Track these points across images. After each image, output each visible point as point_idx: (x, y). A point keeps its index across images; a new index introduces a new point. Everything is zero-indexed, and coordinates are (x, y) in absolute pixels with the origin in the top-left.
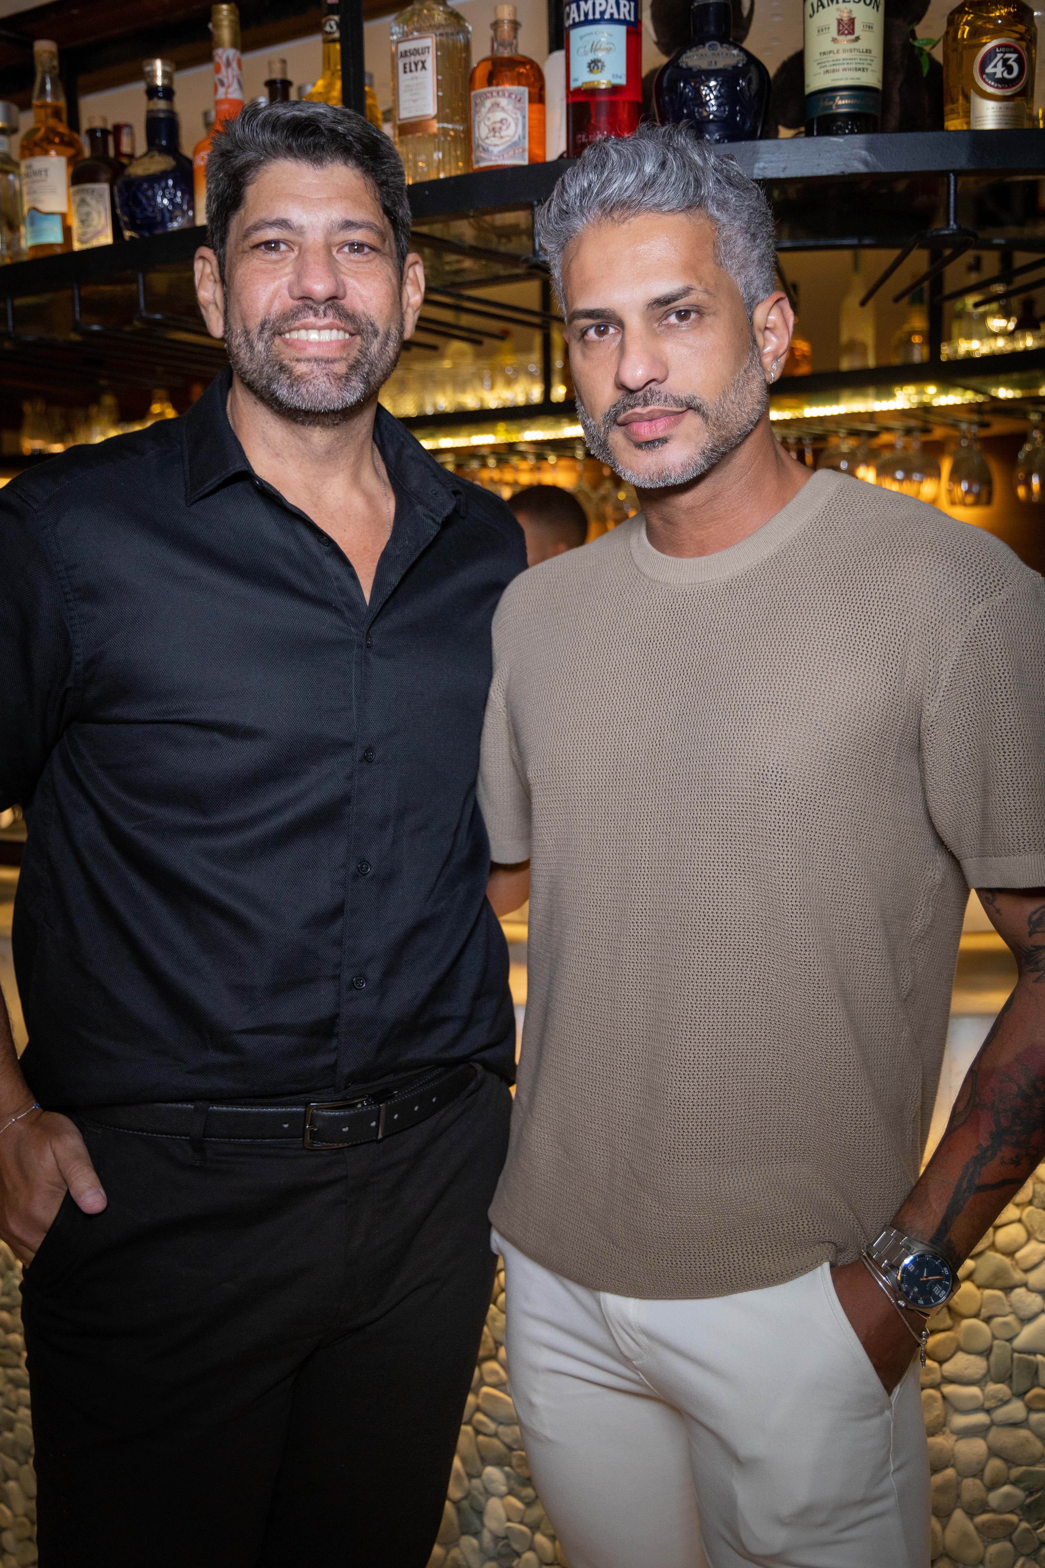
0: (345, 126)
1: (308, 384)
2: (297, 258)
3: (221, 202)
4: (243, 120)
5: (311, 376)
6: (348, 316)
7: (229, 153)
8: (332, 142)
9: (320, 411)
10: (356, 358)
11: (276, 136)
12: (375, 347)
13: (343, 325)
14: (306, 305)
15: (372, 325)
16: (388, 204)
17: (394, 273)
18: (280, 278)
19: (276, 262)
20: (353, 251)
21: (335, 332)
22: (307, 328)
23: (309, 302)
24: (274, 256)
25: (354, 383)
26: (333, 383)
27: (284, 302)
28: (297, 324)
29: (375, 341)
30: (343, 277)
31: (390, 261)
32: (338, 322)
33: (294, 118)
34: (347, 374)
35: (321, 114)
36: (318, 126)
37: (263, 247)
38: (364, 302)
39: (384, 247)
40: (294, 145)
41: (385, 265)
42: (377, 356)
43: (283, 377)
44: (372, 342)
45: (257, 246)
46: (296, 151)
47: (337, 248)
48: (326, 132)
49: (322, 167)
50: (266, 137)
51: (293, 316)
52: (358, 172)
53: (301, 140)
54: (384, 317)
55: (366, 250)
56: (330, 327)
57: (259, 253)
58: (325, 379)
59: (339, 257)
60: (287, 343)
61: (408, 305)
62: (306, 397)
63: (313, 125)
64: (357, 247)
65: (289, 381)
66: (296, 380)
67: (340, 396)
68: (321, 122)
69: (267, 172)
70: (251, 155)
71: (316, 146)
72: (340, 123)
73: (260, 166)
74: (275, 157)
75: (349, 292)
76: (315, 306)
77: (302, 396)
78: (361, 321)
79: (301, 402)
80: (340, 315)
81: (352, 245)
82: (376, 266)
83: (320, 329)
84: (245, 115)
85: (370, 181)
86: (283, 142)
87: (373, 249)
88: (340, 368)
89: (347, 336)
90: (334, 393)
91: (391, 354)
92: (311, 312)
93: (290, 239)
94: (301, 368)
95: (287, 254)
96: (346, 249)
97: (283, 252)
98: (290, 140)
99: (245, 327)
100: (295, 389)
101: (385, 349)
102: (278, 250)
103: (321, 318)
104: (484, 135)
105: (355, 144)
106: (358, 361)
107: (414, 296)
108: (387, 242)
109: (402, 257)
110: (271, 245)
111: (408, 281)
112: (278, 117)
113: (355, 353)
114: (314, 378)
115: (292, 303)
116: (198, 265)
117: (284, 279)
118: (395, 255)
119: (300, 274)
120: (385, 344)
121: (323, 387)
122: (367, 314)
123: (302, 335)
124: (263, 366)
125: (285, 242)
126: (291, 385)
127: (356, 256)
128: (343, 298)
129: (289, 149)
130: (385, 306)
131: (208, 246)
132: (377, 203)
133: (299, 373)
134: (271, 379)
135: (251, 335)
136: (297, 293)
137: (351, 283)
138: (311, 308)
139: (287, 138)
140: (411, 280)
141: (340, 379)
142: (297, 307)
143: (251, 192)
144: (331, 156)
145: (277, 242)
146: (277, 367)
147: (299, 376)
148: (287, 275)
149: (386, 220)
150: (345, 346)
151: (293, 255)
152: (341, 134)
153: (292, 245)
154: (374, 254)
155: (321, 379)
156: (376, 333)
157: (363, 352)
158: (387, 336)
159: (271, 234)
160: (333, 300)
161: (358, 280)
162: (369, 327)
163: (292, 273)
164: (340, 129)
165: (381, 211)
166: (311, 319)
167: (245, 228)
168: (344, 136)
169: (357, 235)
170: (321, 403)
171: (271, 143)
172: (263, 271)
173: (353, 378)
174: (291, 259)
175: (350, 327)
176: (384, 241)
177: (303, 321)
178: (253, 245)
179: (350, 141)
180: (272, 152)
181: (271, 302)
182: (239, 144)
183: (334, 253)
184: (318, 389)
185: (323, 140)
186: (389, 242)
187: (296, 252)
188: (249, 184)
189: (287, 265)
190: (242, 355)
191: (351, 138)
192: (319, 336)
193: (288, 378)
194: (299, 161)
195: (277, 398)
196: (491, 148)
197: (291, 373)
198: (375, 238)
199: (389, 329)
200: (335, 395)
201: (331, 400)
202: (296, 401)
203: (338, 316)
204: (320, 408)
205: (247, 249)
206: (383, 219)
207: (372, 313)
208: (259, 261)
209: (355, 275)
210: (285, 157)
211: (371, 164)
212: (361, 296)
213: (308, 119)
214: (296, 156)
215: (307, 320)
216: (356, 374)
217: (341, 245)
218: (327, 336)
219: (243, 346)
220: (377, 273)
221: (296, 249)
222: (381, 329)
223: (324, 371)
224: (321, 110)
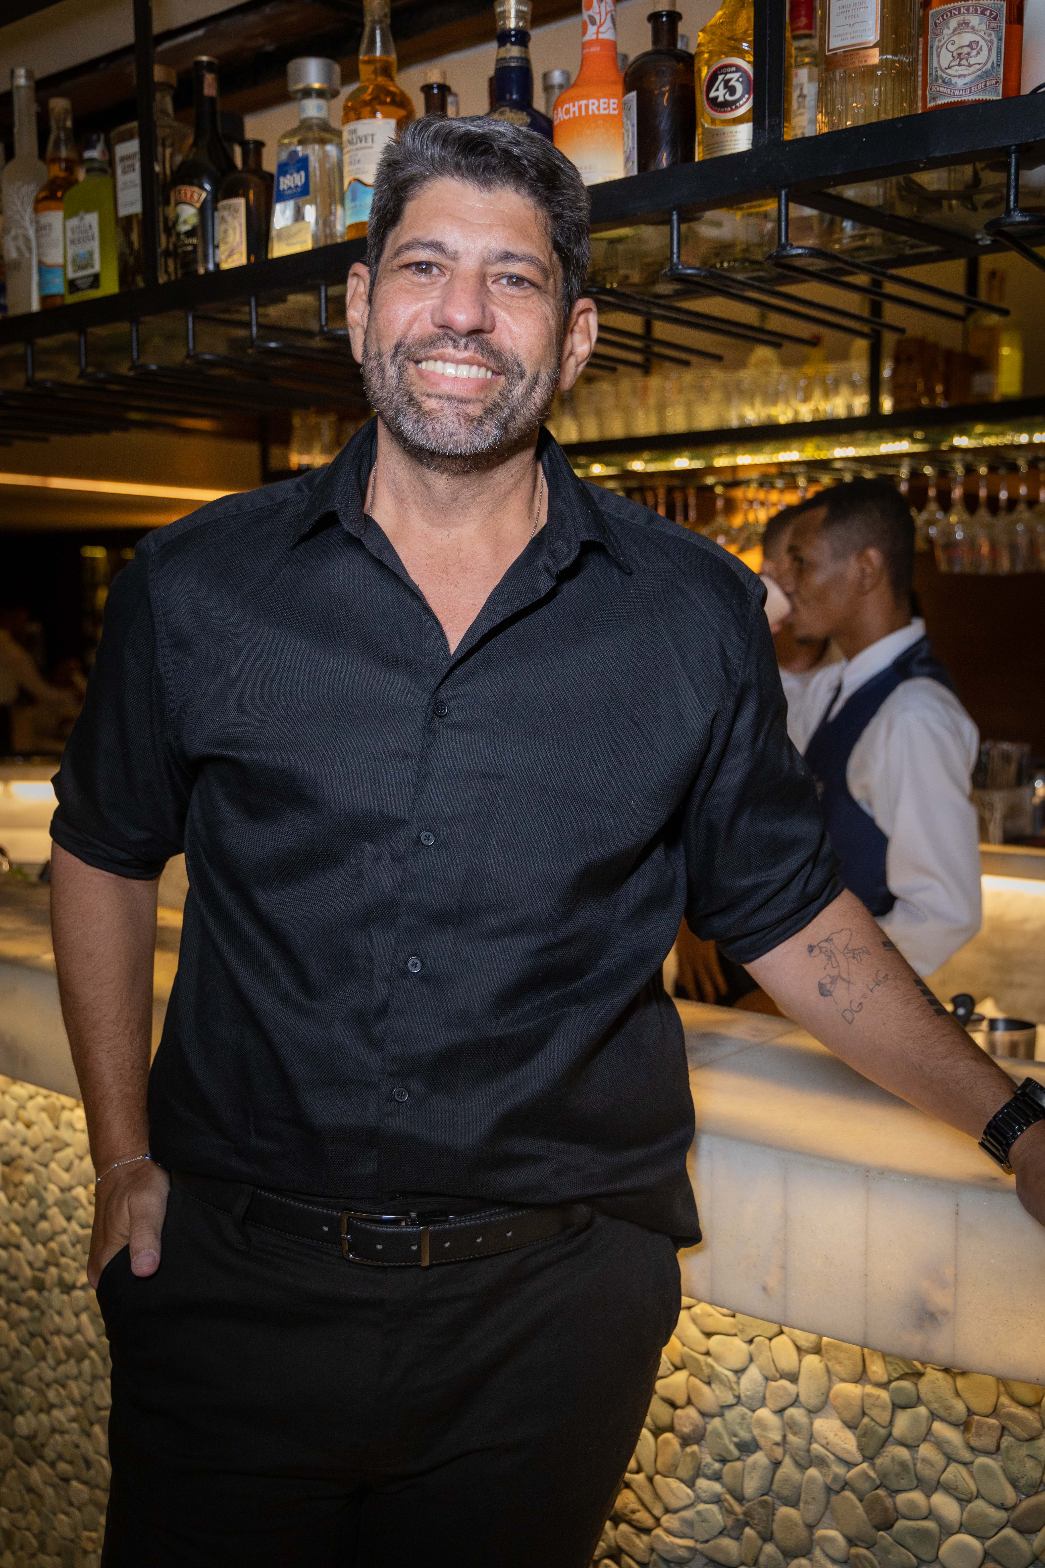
0: (523, 148)
1: (434, 422)
2: (447, 283)
3: (381, 217)
4: (415, 129)
5: (440, 414)
6: (492, 351)
7: (395, 164)
8: (505, 166)
9: (445, 454)
10: (495, 401)
11: (446, 150)
12: (519, 390)
13: (485, 361)
14: (446, 335)
15: (519, 365)
16: (560, 239)
17: (553, 313)
18: (424, 300)
19: (425, 285)
20: (510, 283)
21: (475, 368)
22: (444, 359)
23: (451, 333)
24: (423, 279)
25: (487, 428)
26: (463, 423)
27: (425, 327)
28: (434, 353)
29: (520, 383)
30: (493, 308)
31: (551, 301)
32: (479, 356)
33: (468, 134)
34: (481, 417)
35: (499, 133)
36: (491, 146)
37: (414, 268)
38: (513, 339)
39: (547, 284)
40: (463, 163)
41: (544, 303)
42: (520, 400)
43: (411, 410)
44: (515, 385)
45: (407, 266)
46: (464, 169)
47: (494, 278)
48: (499, 153)
49: (490, 190)
50: (435, 151)
51: (432, 343)
52: (530, 201)
53: (472, 159)
54: (534, 359)
55: (526, 284)
56: (469, 362)
57: (407, 273)
58: (455, 419)
59: (493, 288)
60: (421, 374)
61: (571, 353)
62: (432, 435)
63: (487, 143)
64: (518, 281)
65: (416, 416)
66: (423, 416)
67: (469, 439)
68: (495, 141)
69: (430, 189)
70: (415, 169)
71: (488, 168)
72: (517, 144)
73: (425, 182)
74: (441, 174)
75: (498, 325)
76: (456, 337)
77: (427, 433)
78: (507, 360)
79: (425, 441)
80: (483, 349)
81: (510, 277)
82: (533, 303)
83: (458, 362)
84: (418, 125)
85: (542, 213)
86: (452, 159)
87: (533, 284)
88: (475, 410)
89: (489, 374)
90: (462, 435)
91: (537, 400)
92: (450, 343)
93: (442, 264)
94: (431, 404)
95: (437, 279)
96: (504, 281)
97: (434, 276)
98: (460, 157)
99: (379, 349)
100: (421, 425)
101: (530, 394)
102: (430, 273)
103: (460, 351)
104: (944, 65)
105: (529, 170)
106: (496, 405)
107: (582, 345)
108: (552, 280)
109: (570, 302)
110: (423, 267)
111: (576, 328)
112: (452, 131)
113: (495, 395)
114: (442, 416)
115: (432, 329)
116: (352, 282)
117: (429, 302)
118: (559, 296)
119: (446, 300)
120: (531, 388)
121: (451, 428)
122: (515, 353)
123: (438, 367)
124: (393, 396)
125: (438, 265)
126: (417, 421)
127: (514, 291)
128: (491, 331)
129: (458, 166)
130: (536, 347)
131: (364, 263)
132: (547, 237)
133: (427, 409)
134: (399, 410)
135: (384, 358)
136: (439, 321)
137: (502, 316)
138: (451, 339)
139: (457, 154)
140: (581, 328)
141: (472, 421)
142: (436, 334)
143: (410, 208)
144: (501, 180)
145: (429, 264)
146: (406, 399)
147: (427, 412)
148: (433, 298)
149: (555, 256)
150: (485, 386)
151: (444, 280)
152: (515, 156)
153: (445, 271)
154: (533, 289)
155: (450, 419)
156: (522, 376)
157: (504, 395)
158: (535, 380)
159: (424, 255)
160: (475, 332)
161: (510, 314)
162: (516, 367)
163: (438, 297)
164: (516, 151)
165: (550, 246)
166: (450, 351)
167: (397, 246)
168: (519, 158)
169: (517, 268)
170: (446, 444)
171: (440, 159)
172: (408, 291)
173: (487, 422)
174: (441, 284)
175: (492, 364)
176: (547, 278)
177: (440, 350)
178: (402, 265)
179: (524, 165)
180: (439, 167)
181: (410, 325)
182: (408, 156)
183: (489, 283)
184: (445, 429)
185: (495, 161)
186: (555, 280)
187: (448, 277)
188: (410, 200)
189: (435, 289)
190: (373, 381)
191: (526, 162)
192: (456, 370)
193: (416, 412)
194: (466, 181)
195: (402, 432)
196: (954, 80)
197: (420, 407)
198: (537, 273)
199: (538, 373)
200: (463, 438)
201: (458, 444)
202: (420, 439)
203: (480, 350)
204: (445, 450)
205: (396, 268)
206: (551, 255)
207: (521, 353)
208: (406, 281)
209: (507, 308)
210: (452, 175)
211: (546, 194)
212: (510, 332)
213: (481, 136)
214: (463, 175)
215: (444, 350)
216: (492, 419)
217: (497, 277)
218: (464, 371)
219: (376, 370)
220: (533, 310)
221: (448, 274)
222: (529, 371)
223: (455, 411)
224: (501, 129)
